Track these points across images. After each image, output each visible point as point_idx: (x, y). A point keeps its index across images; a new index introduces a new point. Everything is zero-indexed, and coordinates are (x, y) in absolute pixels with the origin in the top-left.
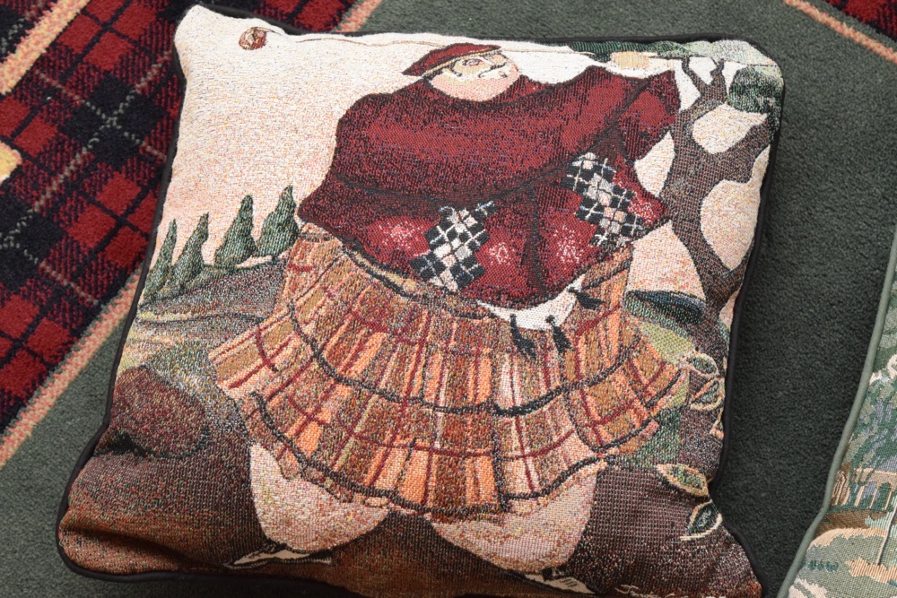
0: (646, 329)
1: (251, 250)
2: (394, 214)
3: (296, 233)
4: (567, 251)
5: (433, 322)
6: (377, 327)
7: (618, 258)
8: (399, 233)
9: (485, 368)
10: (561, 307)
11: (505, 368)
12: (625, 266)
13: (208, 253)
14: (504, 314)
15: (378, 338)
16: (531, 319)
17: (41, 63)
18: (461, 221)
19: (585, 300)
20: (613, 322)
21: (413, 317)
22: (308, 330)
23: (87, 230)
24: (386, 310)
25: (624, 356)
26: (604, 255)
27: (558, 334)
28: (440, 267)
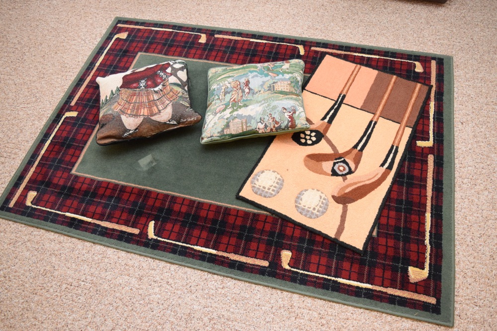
0: (173, 87)
1: (114, 95)
2: (133, 83)
3: (120, 90)
4: (159, 81)
5: (142, 93)
6: (135, 96)
7: (166, 80)
8: (134, 85)
9: (152, 96)
10: (160, 87)
11: (154, 95)
12: (168, 81)
13: (108, 98)
14: (152, 89)
15: (135, 97)
16: (156, 89)
17: (78, 100)
18: (143, 81)
19: (163, 85)
20: (168, 87)
21: (139, 93)
22: (125, 99)
23: (91, 117)
24: (135, 93)
25: (171, 91)
26: (165, 80)
27: (161, 90)
28: (141, 87)
